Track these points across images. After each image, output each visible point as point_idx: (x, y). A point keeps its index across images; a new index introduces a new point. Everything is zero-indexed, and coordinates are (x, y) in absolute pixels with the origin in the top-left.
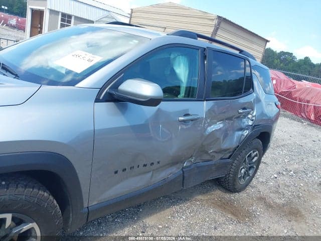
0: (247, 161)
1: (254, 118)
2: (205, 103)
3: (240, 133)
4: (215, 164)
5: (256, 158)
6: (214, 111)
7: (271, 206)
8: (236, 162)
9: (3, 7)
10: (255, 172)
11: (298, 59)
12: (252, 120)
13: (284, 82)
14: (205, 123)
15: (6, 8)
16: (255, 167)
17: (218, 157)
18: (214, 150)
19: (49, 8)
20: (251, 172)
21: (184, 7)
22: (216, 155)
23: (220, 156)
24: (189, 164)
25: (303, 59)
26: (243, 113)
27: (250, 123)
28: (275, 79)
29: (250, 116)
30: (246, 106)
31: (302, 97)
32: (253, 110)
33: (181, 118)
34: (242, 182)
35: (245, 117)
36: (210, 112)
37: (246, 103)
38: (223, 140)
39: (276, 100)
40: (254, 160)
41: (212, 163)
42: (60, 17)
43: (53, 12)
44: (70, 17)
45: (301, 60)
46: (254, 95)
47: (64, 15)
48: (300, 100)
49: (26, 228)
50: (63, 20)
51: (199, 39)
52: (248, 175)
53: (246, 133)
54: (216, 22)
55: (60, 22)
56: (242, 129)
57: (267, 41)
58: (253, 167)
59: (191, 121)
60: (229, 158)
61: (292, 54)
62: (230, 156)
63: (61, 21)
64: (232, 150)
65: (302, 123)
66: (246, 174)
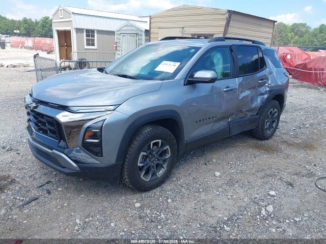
0: (270, 117)
1: (269, 86)
2: (237, 78)
3: (262, 97)
4: (248, 120)
5: (276, 114)
6: (243, 84)
7: (291, 145)
8: (262, 117)
9: (15, 31)
10: (277, 125)
11: (312, 29)
12: (269, 87)
13: (299, 56)
14: (239, 92)
15: (18, 31)
16: (276, 121)
17: (249, 114)
18: (246, 110)
19: (76, 27)
20: (274, 125)
21: (197, 7)
22: (248, 113)
23: (251, 113)
24: (232, 120)
25: (319, 27)
26: (261, 83)
27: (268, 89)
28: (289, 54)
29: (267, 84)
30: (263, 78)
31: (317, 66)
32: (268, 80)
33: (225, 90)
34: (269, 132)
35: (263, 86)
36: (241, 84)
37: (262, 76)
38: (251, 102)
39: (285, 71)
40: (275, 116)
41: (246, 118)
42: (85, 34)
43: (79, 30)
44: (93, 31)
45: (316, 29)
46: (268, 69)
47: (88, 31)
48: (315, 70)
49: (165, 148)
50: (87, 36)
51: (226, 40)
52: (273, 127)
53: (266, 96)
54: (227, 15)
55: (85, 38)
56: (262, 94)
57: (275, 22)
58: (274, 121)
59: (231, 91)
60: (257, 115)
61: (306, 24)
62: (258, 113)
63: (87, 37)
64: (258, 109)
65: (319, 89)
66: (270, 126)
